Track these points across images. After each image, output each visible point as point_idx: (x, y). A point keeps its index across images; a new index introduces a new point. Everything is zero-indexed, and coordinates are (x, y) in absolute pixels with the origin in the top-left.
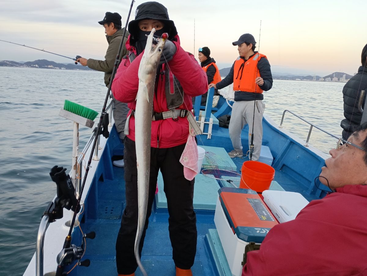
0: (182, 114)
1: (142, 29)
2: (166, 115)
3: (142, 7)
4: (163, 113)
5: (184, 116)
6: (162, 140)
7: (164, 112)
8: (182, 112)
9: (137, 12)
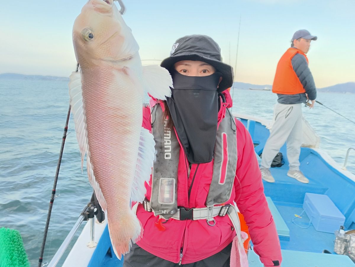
0: (222, 213)
1: (180, 72)
2: (198, 214)
3: (185, 41)
4: (194, 209)
5: (224, 215)
6: (187, 252)
7: (196, 209)
8: (223, 210)
9: (176, 47)
